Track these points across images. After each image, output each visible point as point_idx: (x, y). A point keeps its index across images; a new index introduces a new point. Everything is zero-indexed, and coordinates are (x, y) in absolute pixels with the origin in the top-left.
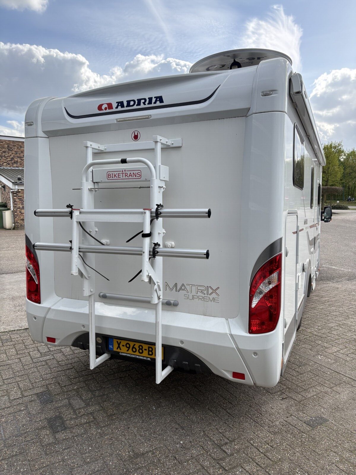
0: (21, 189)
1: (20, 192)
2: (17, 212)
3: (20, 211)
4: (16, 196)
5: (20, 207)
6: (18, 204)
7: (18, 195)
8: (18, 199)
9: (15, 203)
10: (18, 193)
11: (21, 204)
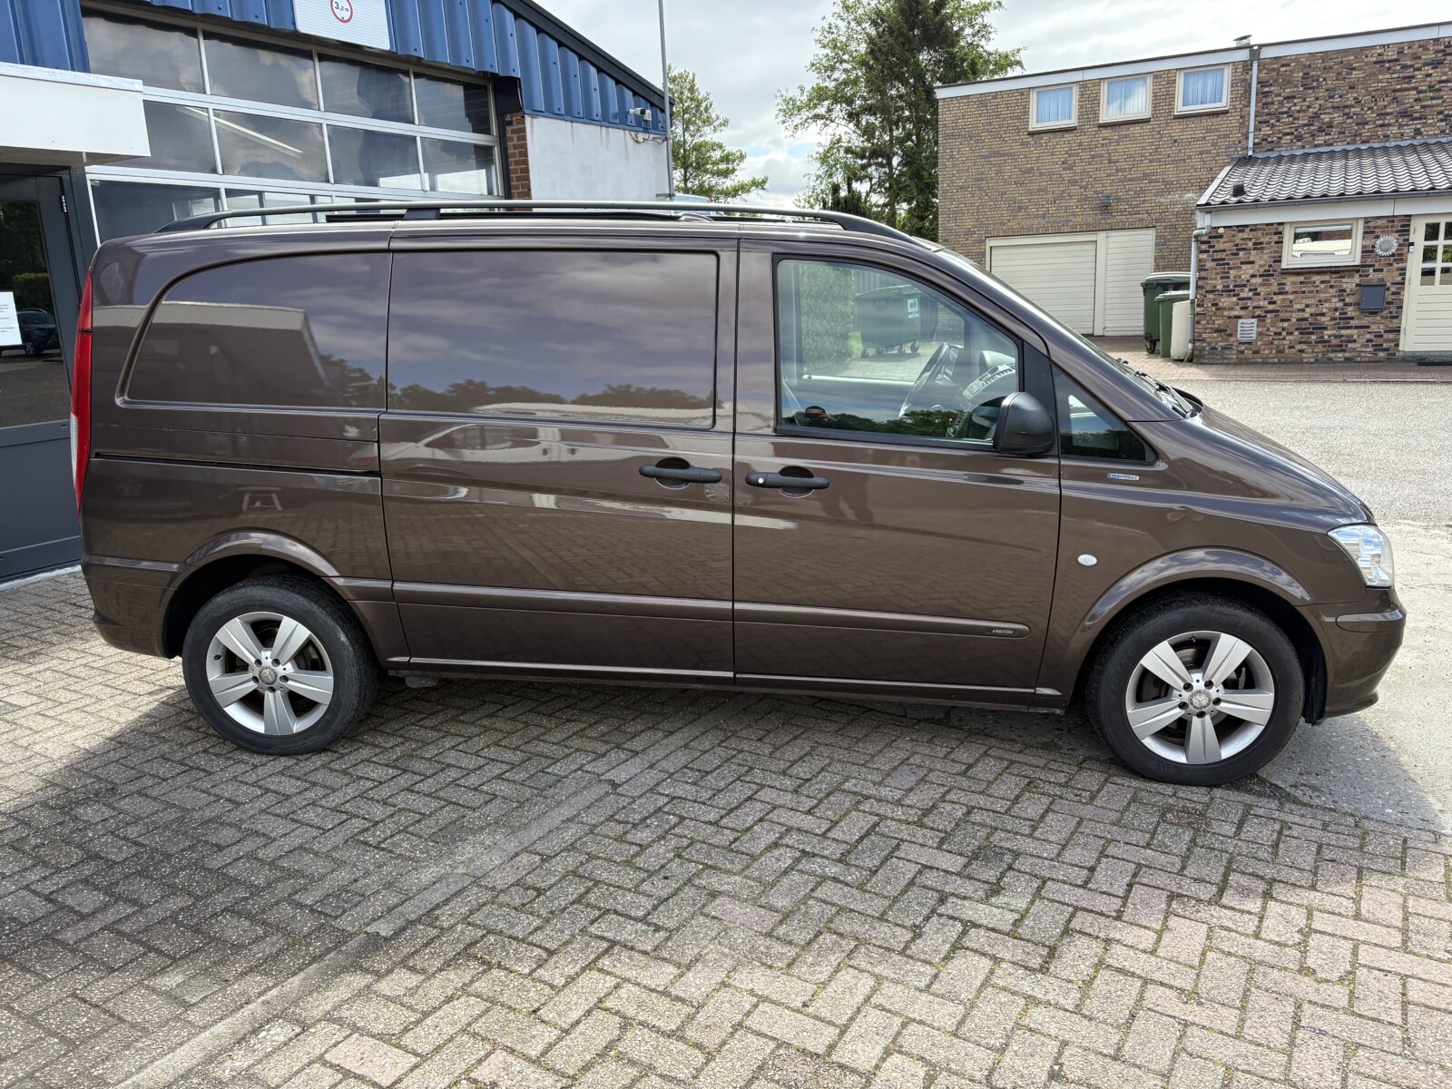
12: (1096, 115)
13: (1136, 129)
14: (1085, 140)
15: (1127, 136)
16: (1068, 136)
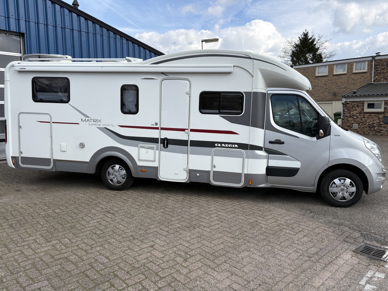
0: (349, 101)
1: (349, 103)
2: (344, 120)
3: (347, 119)
4: (345, 107)
5: (347, 115)
6: (346, 114)
7: (347, 106)
8: (347, 109)
9: (344, 112)
10: (347, 105)
11: (348, 113)
12: (333, 73)
13: (343, 76)
14: (330, 78)
15: (340, 78)
16: (325, 78)
